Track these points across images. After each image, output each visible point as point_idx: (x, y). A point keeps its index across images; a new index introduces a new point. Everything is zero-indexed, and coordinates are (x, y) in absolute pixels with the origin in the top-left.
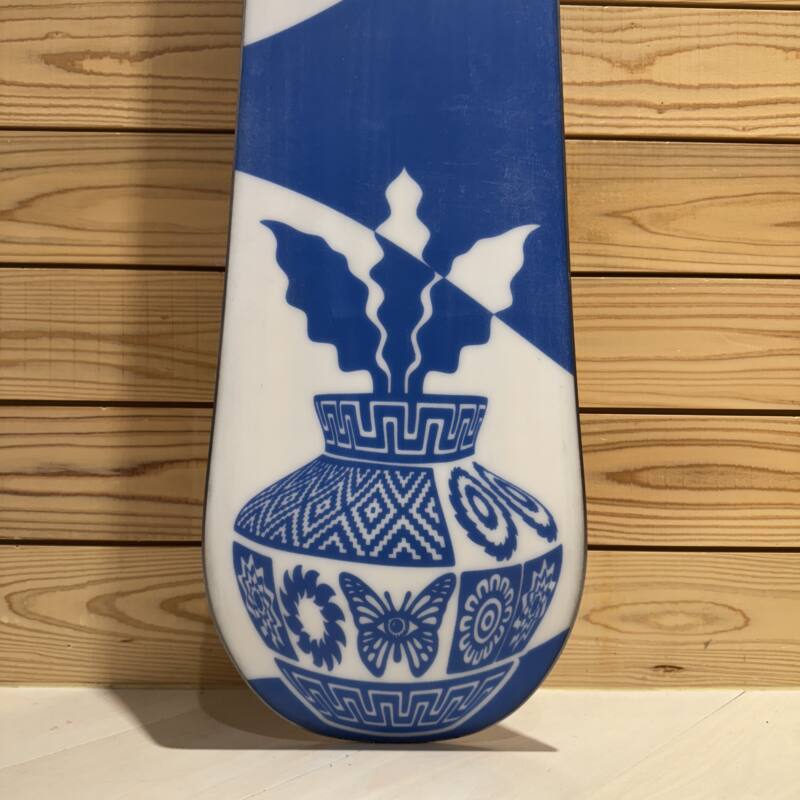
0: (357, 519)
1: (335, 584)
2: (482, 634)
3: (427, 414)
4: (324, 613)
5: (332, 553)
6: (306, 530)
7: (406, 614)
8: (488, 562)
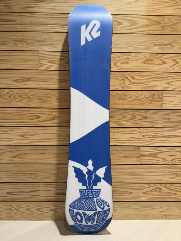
0: (85, 205)
1: (82, 213)
2: (100, 219)
3: (93, 191)
4: (81, 217)
5: (81, 209)
6: (78, 207)
7: (91, 217)
8: (101, 210)
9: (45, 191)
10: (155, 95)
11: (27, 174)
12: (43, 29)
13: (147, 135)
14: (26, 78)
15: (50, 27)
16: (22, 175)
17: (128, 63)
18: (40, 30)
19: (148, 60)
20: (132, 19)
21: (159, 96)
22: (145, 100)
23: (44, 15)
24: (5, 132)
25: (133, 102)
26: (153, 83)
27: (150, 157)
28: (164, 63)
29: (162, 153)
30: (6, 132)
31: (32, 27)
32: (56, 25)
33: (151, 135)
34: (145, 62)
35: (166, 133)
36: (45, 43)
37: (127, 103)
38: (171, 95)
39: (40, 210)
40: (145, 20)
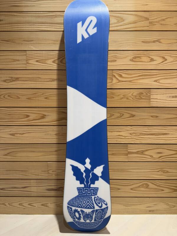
3: (91, 190)
9: (36, 187)
10: (143, 93)
11: (19, 171)
12: (31, 28)
13: (135, 133)
14: (14, 78)
15: (36, 26)
16: (14, 171)
17: (116, 61)
18: (27, 29)
19: (135, 58)
20: (119, 15)
21: (147, 94)
22: (133, 99)
23: (31, 14)
25: (121, 100)
26: (141, 81)
27: (137, 154)
28: (152, 60)
29: (150, 151)
31: (19, 26)
32: (43, 23)
33: (138, 133)
34: (132, 59)
35: (154, 131)
36: (32, 42)
37: (115, 101)
38: (158, 93)
39: (32, 204)
40: (132, 16)
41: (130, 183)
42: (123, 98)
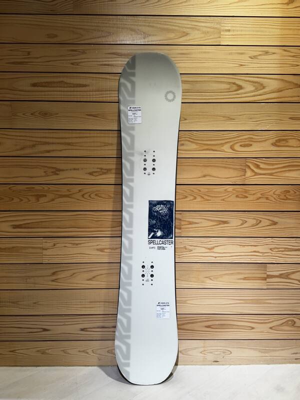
10: (289, 192)
11: (109, 302)
13: (277, 248)
14: (105, 170)
17: (251, 145)
19: (279, 141)
21: (296, 193)
22: (275, 198)
24: (77, 244)
25: (258, 201)
26: (287, 174)
27: (280, 278)
29: (297, 273)
30: (79, 246)
33: (282, 248)
34: (275, 143)
37: (248, 202)
40: (276, 81)
41: (269, 319)
42: (260, 198)
